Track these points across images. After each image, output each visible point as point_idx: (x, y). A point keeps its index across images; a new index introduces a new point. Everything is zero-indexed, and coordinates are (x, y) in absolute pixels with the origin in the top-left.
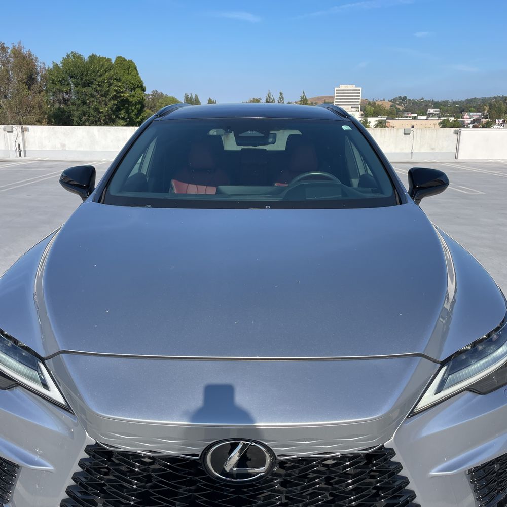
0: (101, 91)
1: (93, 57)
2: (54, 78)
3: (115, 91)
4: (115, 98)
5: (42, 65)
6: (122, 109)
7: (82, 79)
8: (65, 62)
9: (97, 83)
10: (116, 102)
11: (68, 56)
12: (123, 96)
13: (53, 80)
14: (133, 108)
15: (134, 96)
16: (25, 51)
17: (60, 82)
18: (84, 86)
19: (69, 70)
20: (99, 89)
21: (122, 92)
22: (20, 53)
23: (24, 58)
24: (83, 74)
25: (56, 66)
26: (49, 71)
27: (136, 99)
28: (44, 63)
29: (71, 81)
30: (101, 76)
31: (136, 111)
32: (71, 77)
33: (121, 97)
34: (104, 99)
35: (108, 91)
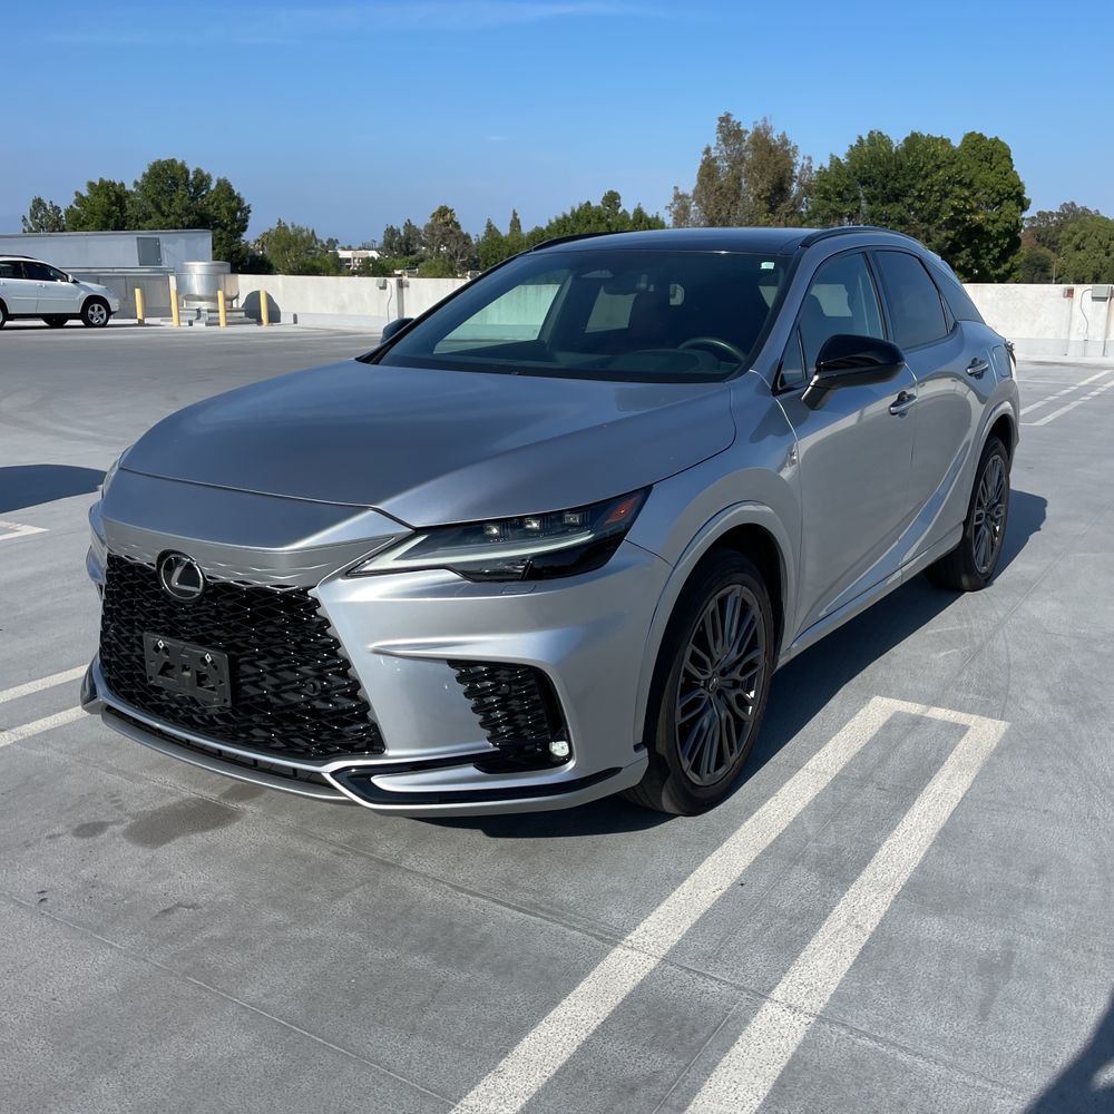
0: (922, 209)
1: (913, 140)
2: (828, 187)
3: (954, 208)
4: (951, 224)
5: (806, 162)
6: (963, 249)
7: (884, 188)
8: (855, 153)
9: (916, 194)
10: (952, 233)
11: (861, 140)
12: (971, 219)
13: (826, 191)
14: (991, 245)
15: (994, 222)
16: (775, 136)
17: (840, 194)
18: (887, 201)
19: (861, 168)
20: (918, 205)
21: (969, 212)
22: (766, 141)
23: (772, 150)
24: (887, 176)
25: (836, 162)
26: (822, 173)
27: (1000, 226)
28: (810, 158)
29: (862, 191)
30: (926, 176)
31: (996, 250)
32: (863, 183)
33: (965, 220)
34: (926, 226)
35: (938, 210)
